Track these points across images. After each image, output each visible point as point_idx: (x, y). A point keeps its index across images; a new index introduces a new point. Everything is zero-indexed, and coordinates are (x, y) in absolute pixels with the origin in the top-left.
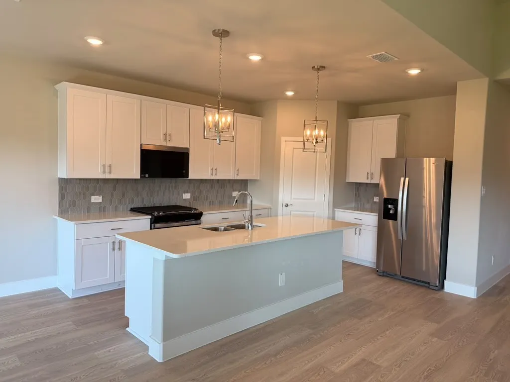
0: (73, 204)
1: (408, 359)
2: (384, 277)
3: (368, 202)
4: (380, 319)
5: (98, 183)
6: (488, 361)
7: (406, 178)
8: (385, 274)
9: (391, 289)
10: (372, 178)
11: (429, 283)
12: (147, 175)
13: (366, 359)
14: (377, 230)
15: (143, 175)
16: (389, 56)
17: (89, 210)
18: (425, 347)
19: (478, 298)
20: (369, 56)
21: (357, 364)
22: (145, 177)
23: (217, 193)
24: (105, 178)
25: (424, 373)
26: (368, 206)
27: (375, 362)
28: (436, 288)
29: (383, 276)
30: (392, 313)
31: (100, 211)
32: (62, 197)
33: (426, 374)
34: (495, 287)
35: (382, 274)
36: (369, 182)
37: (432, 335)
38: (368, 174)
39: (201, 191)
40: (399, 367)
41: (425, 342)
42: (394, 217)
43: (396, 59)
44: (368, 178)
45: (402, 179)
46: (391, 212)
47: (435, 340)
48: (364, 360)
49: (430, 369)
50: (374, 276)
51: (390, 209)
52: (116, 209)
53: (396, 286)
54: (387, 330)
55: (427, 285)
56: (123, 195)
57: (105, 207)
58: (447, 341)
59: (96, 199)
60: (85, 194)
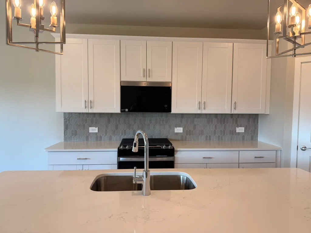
0: (75, 133)
5: (95, 117)
12: (127, 110)
15: (122, 110)
17: (87, 139)
22: (125, 111)
23: (216, 127)
24: (88, 112)
31: (97, 140)
32: (66, 127)
39: (195, 126)
52: (110, 139)
56: (117, 127)
57: (101, 137)
59: (93, 130)
60: (84, 126)
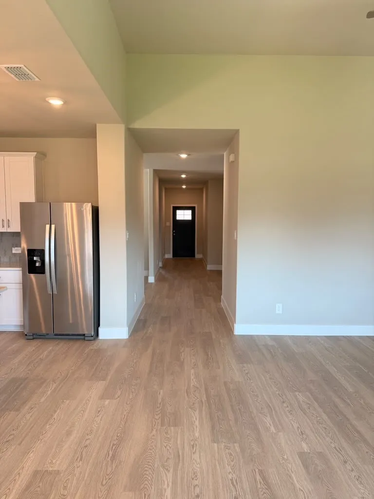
1: (88, 442)
2: (35, 340)
3: (5, 254)
4: (43, 400)
6: (159, 405)
7: (52, 225)
8: (35, 337)
9: (45, 353)
10: (9, 226)
11: (84, 335)
13: (39, 469)
14: (22, 287)
16: (30, 73)
18: (101, 416)
19: (130, 336)
20: (3, 66)
21: (28, 487)
25: (109, 454)
26: (5, 259)
27: (51, 469)
28: (92, 338)
29: (33, 339)
30: (55, 385)
33: (111, 453)
34: (139, 321)
35: (31, 337)
36: (6, 231)
37: (102, 397)
38: (3, 221)
40: (81, 460)
41: (99, 409)
42: (41, 270)
43: (37, 79)
44: (3, 226)
45: (48, 226)
46: (37, 264)
47: (107, 402)
48: (36, 473)
49: (114, 445)
50: (22, 342)
51: (35, 262)
53: (51, 348)
54: (55, 412)
55: (82, 337)
58: (119, 398)
